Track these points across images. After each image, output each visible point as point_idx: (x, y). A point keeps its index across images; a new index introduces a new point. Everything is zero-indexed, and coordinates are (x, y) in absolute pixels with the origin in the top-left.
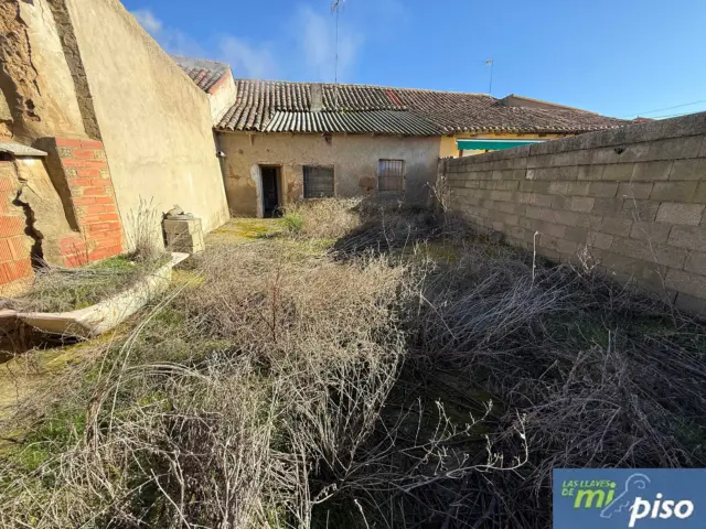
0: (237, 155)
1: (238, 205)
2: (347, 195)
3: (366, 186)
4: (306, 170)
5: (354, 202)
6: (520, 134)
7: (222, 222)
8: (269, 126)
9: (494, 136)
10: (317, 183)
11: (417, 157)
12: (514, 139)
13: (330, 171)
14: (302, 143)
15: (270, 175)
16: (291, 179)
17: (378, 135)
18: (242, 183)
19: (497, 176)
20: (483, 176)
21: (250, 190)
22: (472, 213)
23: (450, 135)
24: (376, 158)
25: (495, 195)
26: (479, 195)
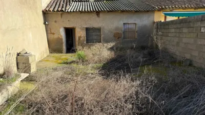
0: (54, 23)
1: (54, 47)
2: (107, 41)
3: (117, 36)
4: (87, 29)
5: (111, 45)
6: (195, 8)
7: (45, 56)
8: (69, 8)
9: (182, 10)
10: (93, 36)
11: (143, 21)
12: (192, 11)
13: (99, 30)
14: (86, 17)
15: (70, 32)
16: (80, 34)
17: (123, 11)
18: (56, 36)
19: (185, 30)
20: (178, 31)
21: (60, 40)
22: (173, 49)
23: (159, 10)
24: (122, 23)
25: (184, 40)
26: (176, 40)
